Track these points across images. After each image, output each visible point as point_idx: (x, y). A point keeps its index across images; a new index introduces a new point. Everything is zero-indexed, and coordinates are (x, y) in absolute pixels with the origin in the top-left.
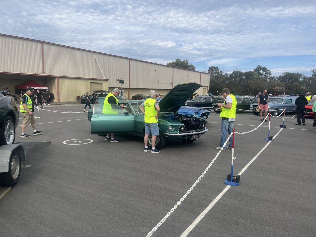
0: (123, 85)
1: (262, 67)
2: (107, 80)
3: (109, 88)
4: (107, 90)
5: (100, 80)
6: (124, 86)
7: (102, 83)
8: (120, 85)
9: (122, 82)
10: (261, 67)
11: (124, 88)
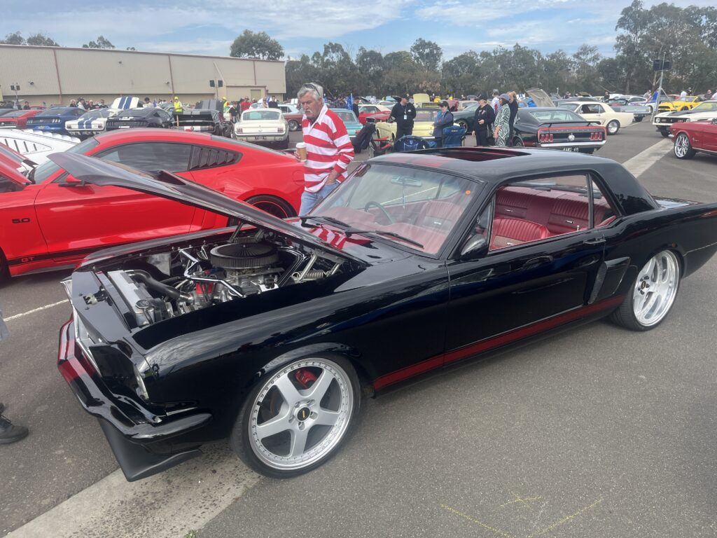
1: (426, 41)
10: (424, 41)
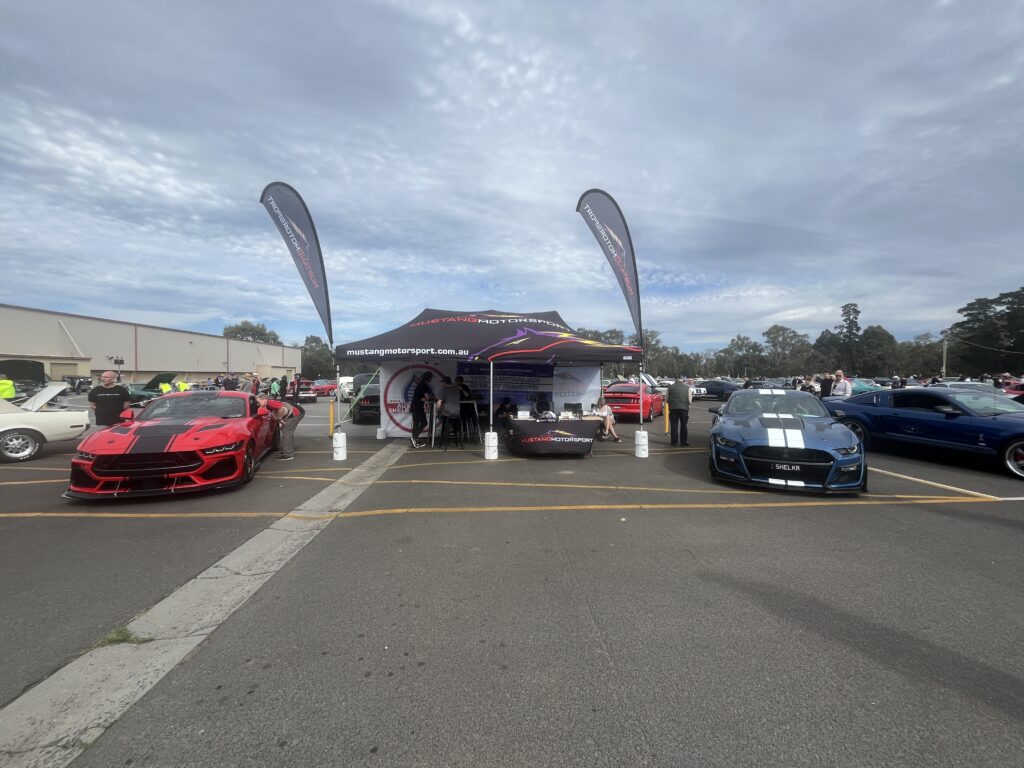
0: (121, 366)
2: (88, 360)
3: (92, 371)
4: (88, 374)
5: (73, 359)
6: (123, 368)
7: (76, 364)
8: (116, 367)
9: (119, 362)
11: (122, 372)
